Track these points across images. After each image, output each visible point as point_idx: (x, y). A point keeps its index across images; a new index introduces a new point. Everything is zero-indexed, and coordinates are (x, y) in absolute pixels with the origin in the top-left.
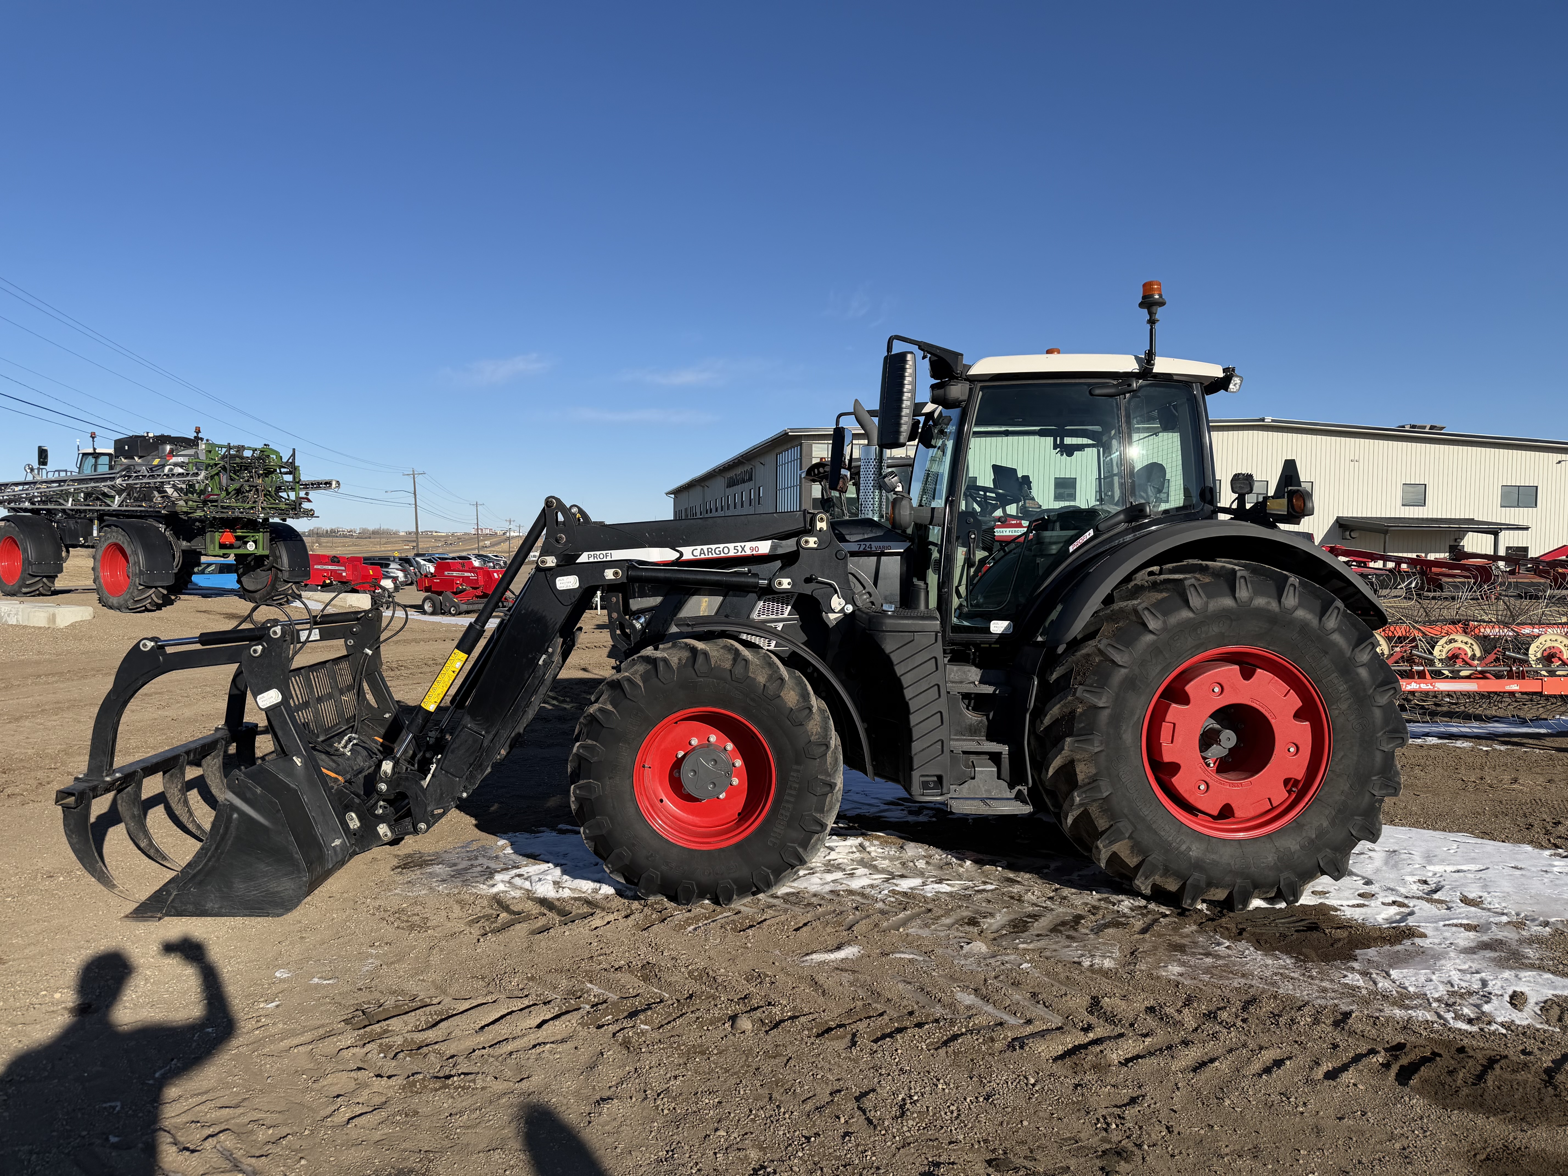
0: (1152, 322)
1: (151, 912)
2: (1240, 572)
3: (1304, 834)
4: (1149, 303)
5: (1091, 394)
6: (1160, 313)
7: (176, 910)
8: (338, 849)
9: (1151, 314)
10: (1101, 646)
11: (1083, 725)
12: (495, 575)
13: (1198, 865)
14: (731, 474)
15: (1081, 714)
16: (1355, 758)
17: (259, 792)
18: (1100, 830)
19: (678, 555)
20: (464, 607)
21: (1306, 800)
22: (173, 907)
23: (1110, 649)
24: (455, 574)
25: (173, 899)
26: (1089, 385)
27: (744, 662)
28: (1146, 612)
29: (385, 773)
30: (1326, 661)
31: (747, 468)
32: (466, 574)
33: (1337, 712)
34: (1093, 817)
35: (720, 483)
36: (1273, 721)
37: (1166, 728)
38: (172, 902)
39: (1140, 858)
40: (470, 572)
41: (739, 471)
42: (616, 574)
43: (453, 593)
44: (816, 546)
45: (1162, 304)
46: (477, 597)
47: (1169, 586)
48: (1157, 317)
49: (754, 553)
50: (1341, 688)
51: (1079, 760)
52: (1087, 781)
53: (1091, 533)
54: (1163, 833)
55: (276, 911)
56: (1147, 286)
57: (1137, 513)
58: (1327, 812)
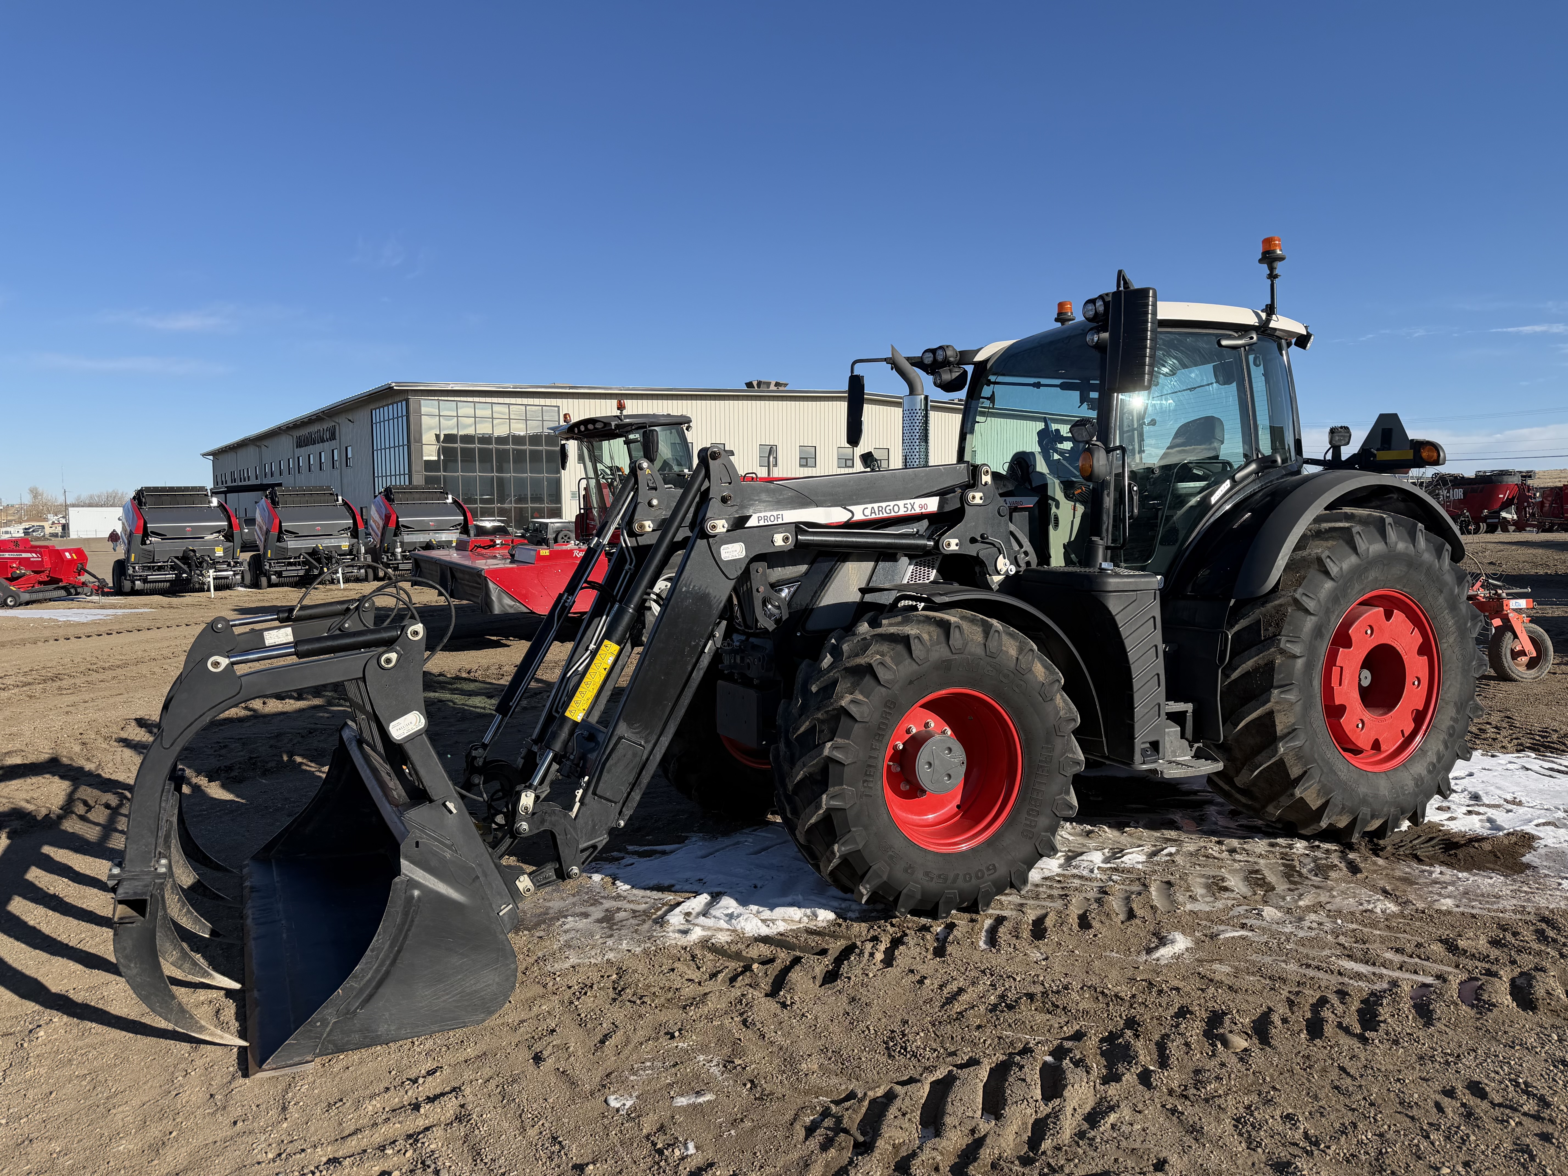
0: (1272, 276)
1: (299, 1055)
2: (1388, 520)
3: (1428, 759)
4: (1269, 258)
5: (1220, 345)
6: (1279, 267)
7: (335, 1045)
8: (506, 918)
9: (1272, 269)
10: (1297, 596)
11: (1282, 675)
12: (67, 554)
13: (1364, 801)
14: (304, 432)
15: (1280, 665)
16: (1458, 686)
17: (448, 856)
18: (1292, 777)
19: (850, 515)
20: (26, 597)
21: (1424, 727)
22: (329, 1042)
23: (1304, 598)
24: (7, 555)
25: (331, 1030)
26: (1217, 335)
27: (997, 634)
28: (1328, 560)
29: (526, 808)
30: (1441, 599)
31: (325, 426)
32: (24, 555)
33: (1446, 645)
34: (1288, 765)
35: (286, 443)
36: (1405, 657)
37: (1335, 671)
38: (328, 1035)
39: (1324, 800)
40: (31, 552)
41: (314, 428)
42: (786, 539)
43: (7, 579)
44: (981, 502)
45: (1282, 259)
46: (40, 583)
47: (1334, 534)
48: (1276, 272)
49: (923, 511)
50: (1450, 623)
51: (1279, 711)
52: (1286, 731)
53: (1227, 485)
54: (1339, 773)
55: (474, 1018)
56: (1268, 241)
57: (1270, 464)
58: (1441, 738)
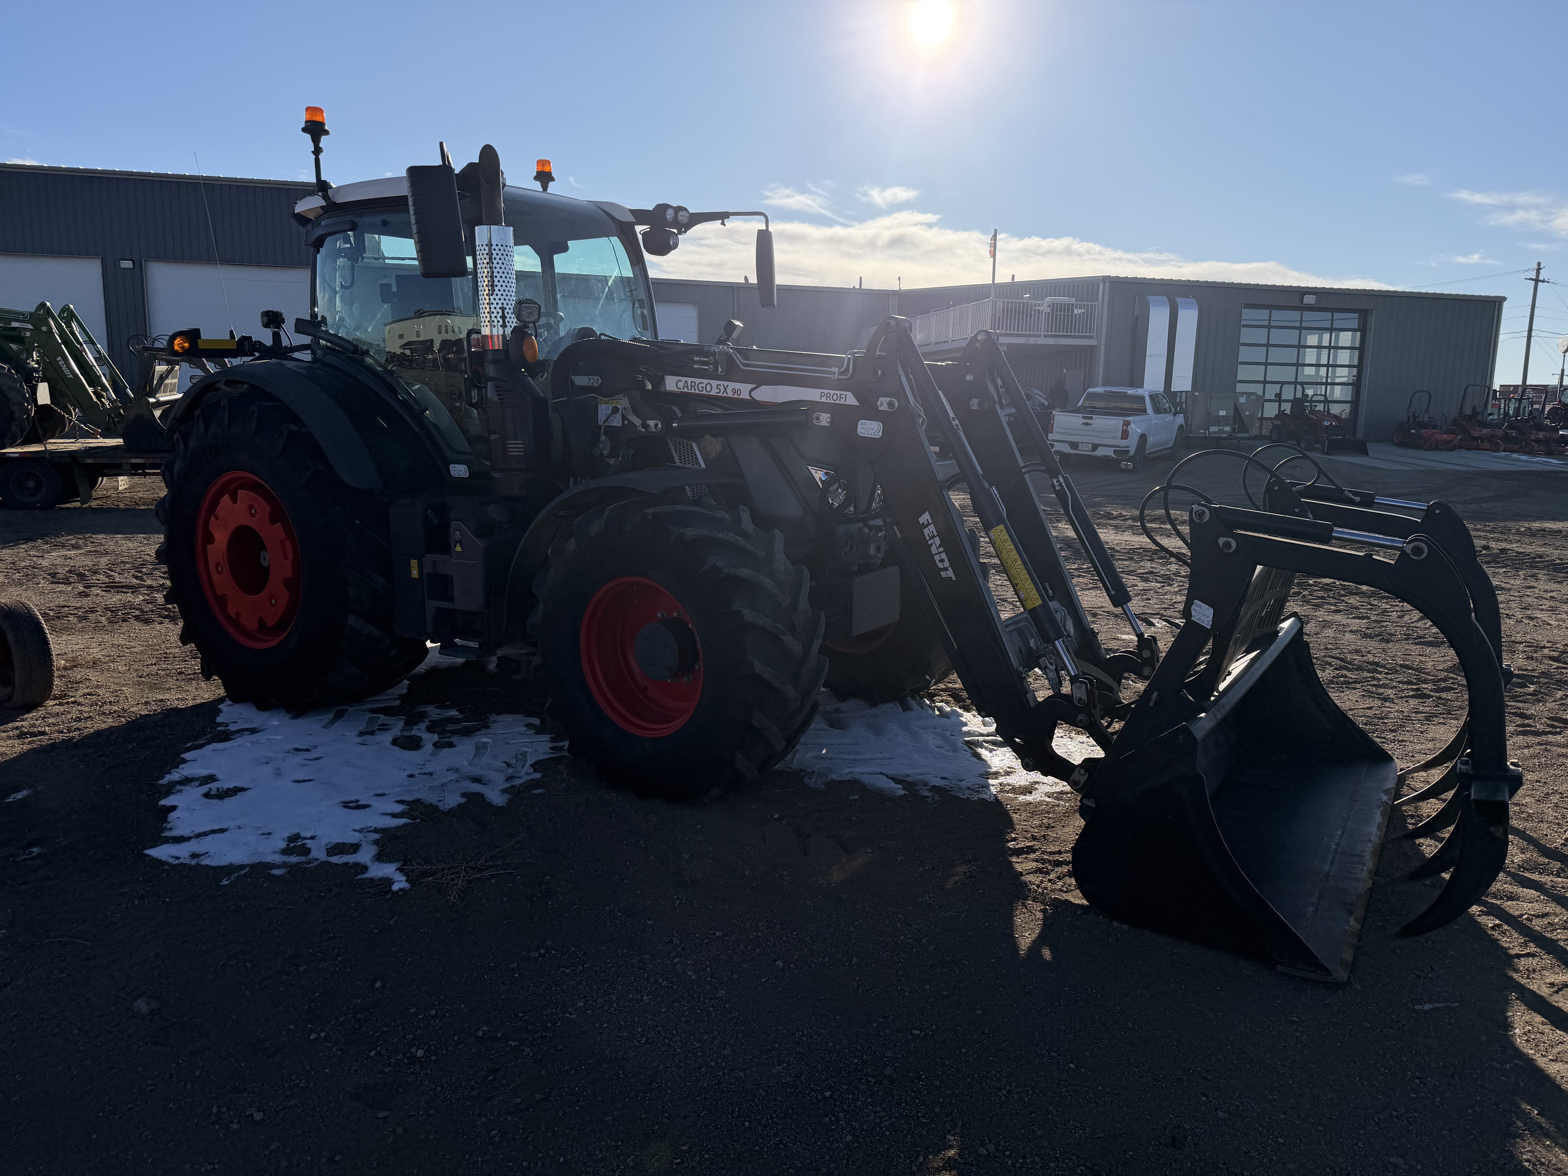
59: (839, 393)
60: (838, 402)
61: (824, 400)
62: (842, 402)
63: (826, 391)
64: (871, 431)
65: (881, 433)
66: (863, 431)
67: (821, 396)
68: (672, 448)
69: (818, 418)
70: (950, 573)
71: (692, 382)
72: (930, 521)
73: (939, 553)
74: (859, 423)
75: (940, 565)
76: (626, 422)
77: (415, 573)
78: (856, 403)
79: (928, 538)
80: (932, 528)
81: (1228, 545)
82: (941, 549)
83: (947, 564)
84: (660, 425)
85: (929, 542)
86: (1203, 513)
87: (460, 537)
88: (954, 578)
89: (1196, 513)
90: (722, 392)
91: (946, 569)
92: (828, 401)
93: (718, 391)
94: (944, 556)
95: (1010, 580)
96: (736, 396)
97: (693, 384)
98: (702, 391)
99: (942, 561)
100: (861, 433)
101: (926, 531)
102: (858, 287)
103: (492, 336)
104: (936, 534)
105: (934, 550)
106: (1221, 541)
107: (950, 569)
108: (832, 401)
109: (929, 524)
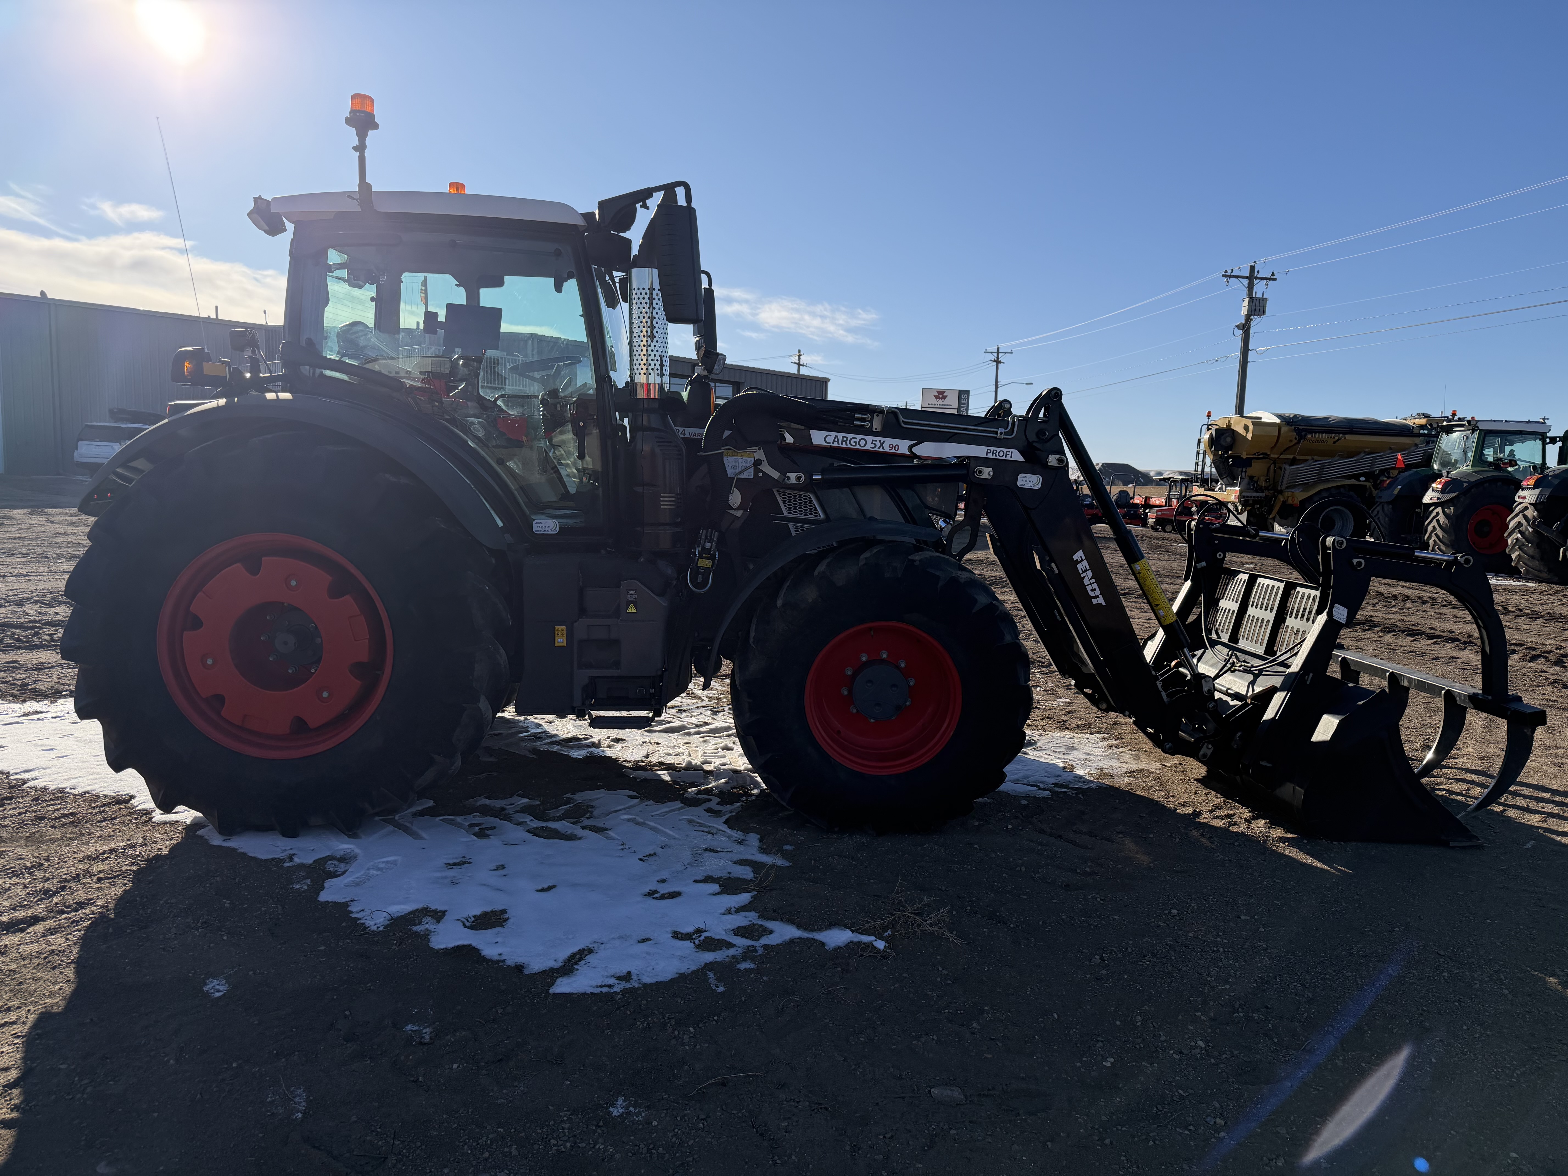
59: (1005, 450)
60: (1004, 458)
61: (990, 456)
62: (1008, 458)
63: (992, 449)
64: (1032, 483)
65: (1040, 486)
66: (1023, 483)
67: (987, 453)
68: (779, 499)
69: (980, 472)
70: (1101, 600)
71: (843, 437)
72: (1084, 558)
73: (1091, 584)
74: (1020, 475)
75: (1092, 594)
76: (760, 474)
77: (560, 641)
78: (1022, 459)
79: (1081, 572)
80: (1085, 563)
81: (1359, 564)
82: (1093, 580)
83: (1098, 592)
84: (803, 478)
85: (1082, 576)
86: (1342, 542)
87: (636, 597)
88: (1104, 604)
89: (1338, 542)
90: (878, 447)
91: (1097, 597)
92: (994, 457)
93: (873, 446)
94: (1095, 586)
95: (1149, 603)
96: (893, 451)
97: (845, 439)
98: (856, 445)
99: (1093, 590)
100: (1020, 485)
101: (1079, 566)
102: (213, 316)
103: (648, 385)
104: (1088, 568)
105: (1086, 581)
106: (1355, 561)
107: (1100, 596)
108: (998, 457)
109: (1082, 560)
